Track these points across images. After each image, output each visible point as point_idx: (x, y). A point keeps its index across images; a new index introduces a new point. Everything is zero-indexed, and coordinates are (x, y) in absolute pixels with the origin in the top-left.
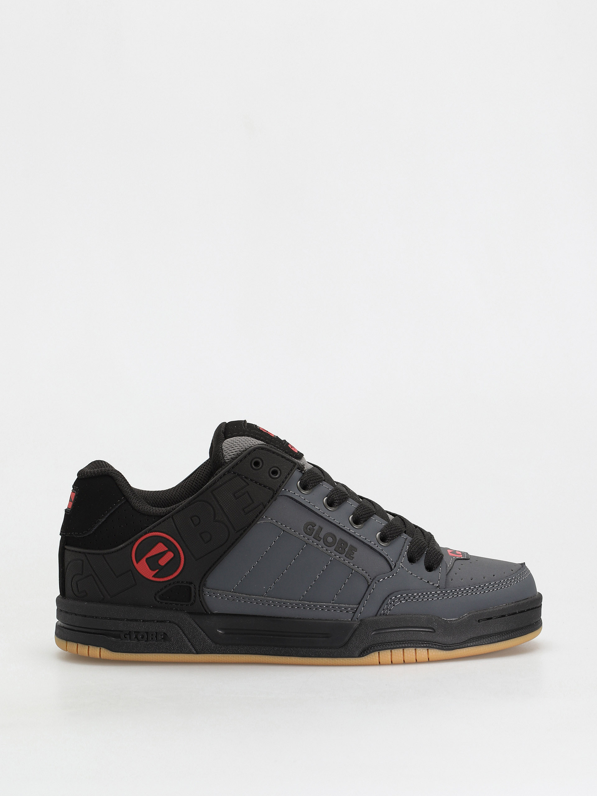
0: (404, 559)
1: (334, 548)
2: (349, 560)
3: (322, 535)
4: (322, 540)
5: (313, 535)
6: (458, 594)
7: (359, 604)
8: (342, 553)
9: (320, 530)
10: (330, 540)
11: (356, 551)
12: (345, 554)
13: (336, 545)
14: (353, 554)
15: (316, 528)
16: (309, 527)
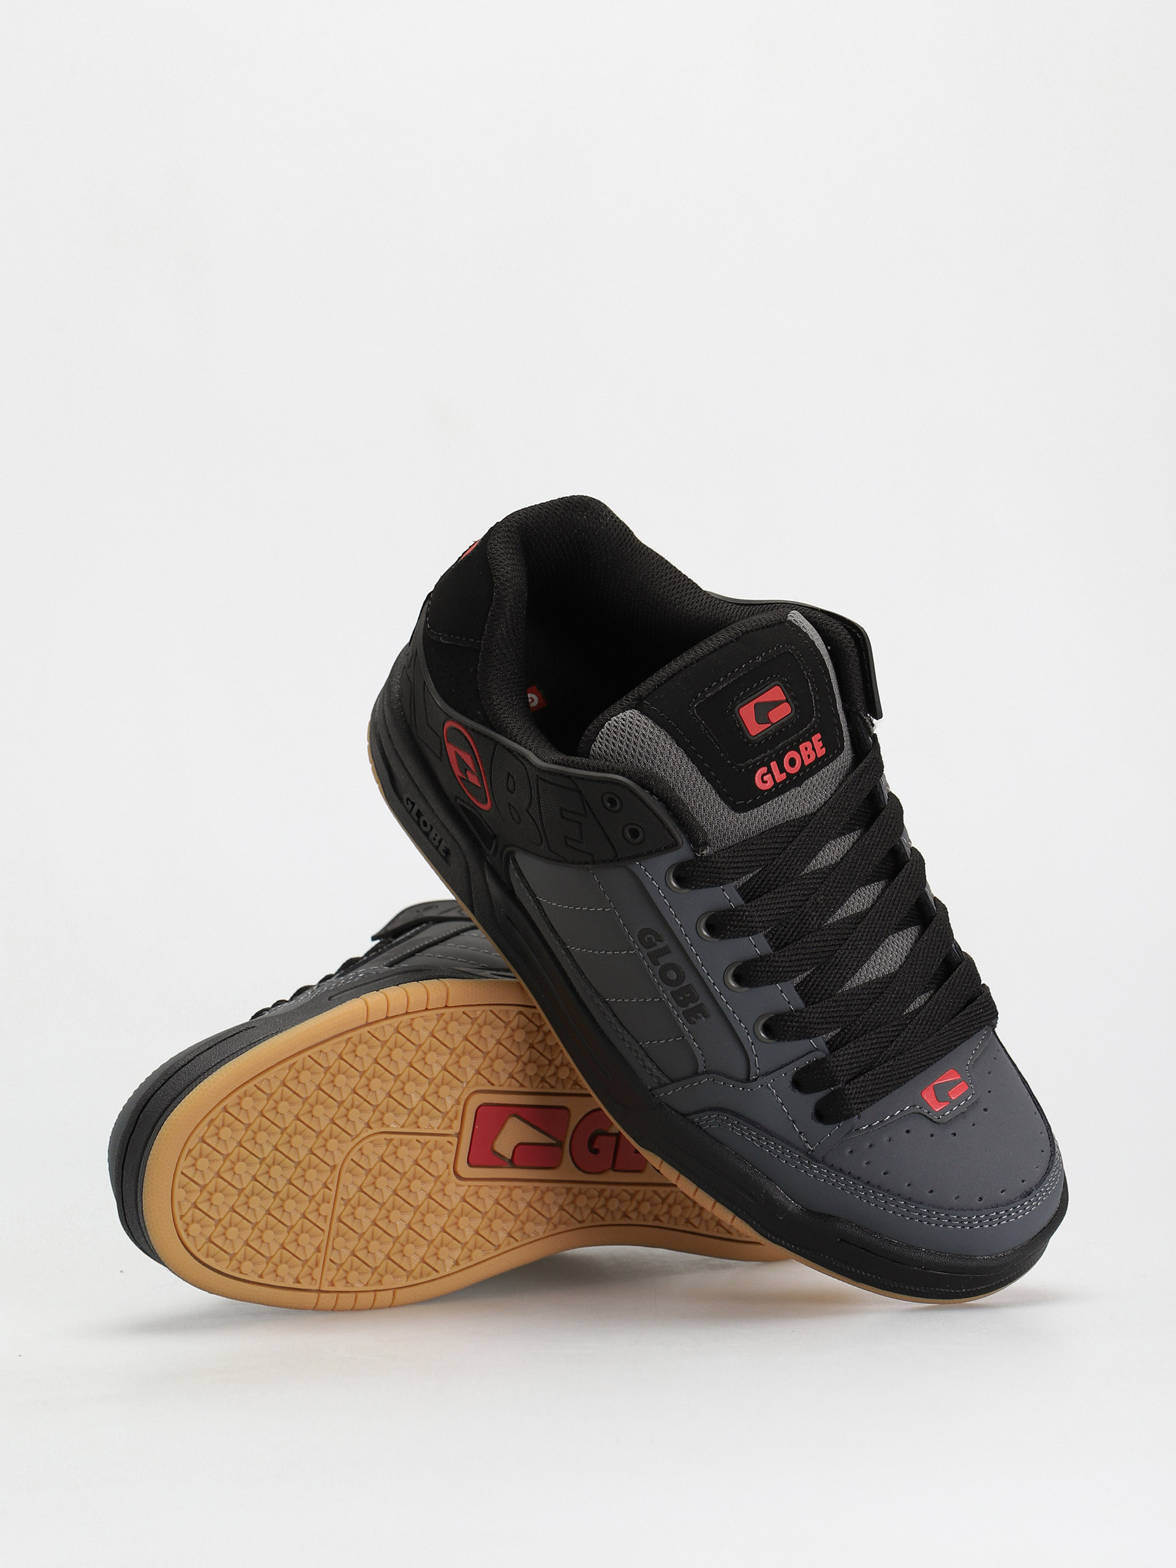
0: (786, 1076)
1: (671, 989)
2: (685, 1020)
3: (664, 960)
4: (659, 966)
5: (650, 950)
6: (836, 1184)
7: (673, 1081)
8: (680, 1004)
9: (665, 951)
10: (672, 975)
11: (705, 1018)
12: (685, 1009)
13: (677, 988)
14: (697, 1018)
15: (660, 945)
16: (649, 936)
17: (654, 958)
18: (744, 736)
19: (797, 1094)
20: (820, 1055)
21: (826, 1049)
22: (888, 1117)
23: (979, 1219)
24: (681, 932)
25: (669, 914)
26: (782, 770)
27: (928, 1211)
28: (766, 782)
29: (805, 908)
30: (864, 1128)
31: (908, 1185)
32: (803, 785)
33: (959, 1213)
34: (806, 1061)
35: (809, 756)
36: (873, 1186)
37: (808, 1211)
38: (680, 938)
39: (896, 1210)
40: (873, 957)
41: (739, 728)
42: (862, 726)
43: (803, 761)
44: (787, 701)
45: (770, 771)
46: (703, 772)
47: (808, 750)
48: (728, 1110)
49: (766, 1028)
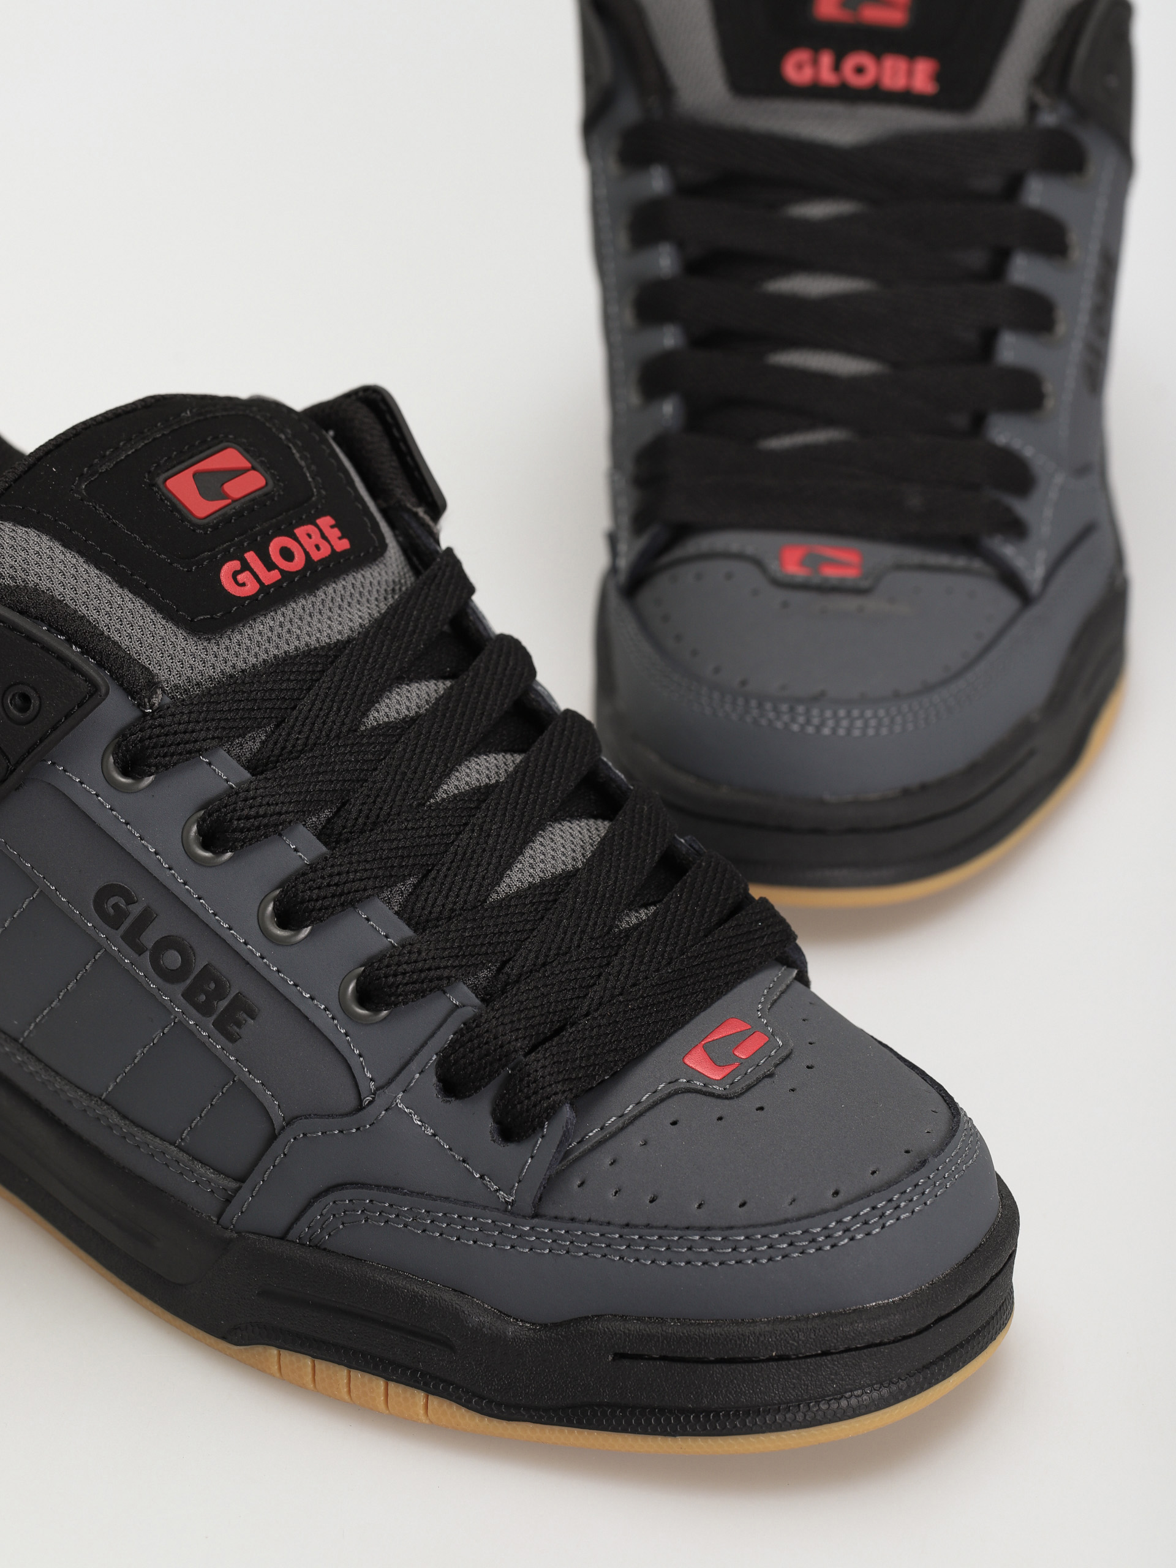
0: (422, 1077)
1: (179, 988)
3: (150, 937)
4: (148, 953)
5: (122, 928)
6: (572, 1248)
7: (242, 1180)
8: (205, 1009)
9: (146, 919)
10: (173, 960)
11: (253, 1019)
12: (214, 1017)
13: (188, 982)
14: (239, 1024)
15: (136, 910)
16: (113, 900)
17: (132, 939)
18: (184, 518)
19: (455, 1105)
20: (468, 1012)
21: (477, 1002)
22: (631, 1107)
23: (844, 1227)
24: (160, 866)
25: (130, 838)
26: (270, 566)
27: (747, 1238)
28: (243, 585)
29: (374, 783)
30: (591, 1134)
31: (700, 1206)
32: (320, 593)
33: (805, 1223)
34: (447, 1036)
35: (318, 547)
36: (636, 1226)
37: (544, 1326)
38: (164, 877)
39: (690, 1256)
40: (528, 852)
41: (174, 510)
42: (414, 524)
43: (307, 554)
44: (253, 468)
45: (246, 567)
46: (123, 581)
47: (313, 537)
48: (346, 1184)
49: (364, 997)
